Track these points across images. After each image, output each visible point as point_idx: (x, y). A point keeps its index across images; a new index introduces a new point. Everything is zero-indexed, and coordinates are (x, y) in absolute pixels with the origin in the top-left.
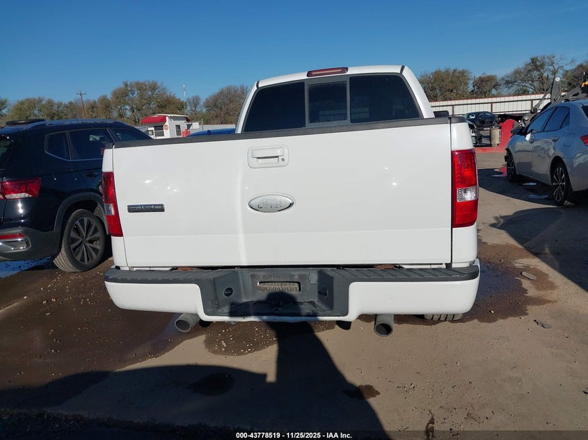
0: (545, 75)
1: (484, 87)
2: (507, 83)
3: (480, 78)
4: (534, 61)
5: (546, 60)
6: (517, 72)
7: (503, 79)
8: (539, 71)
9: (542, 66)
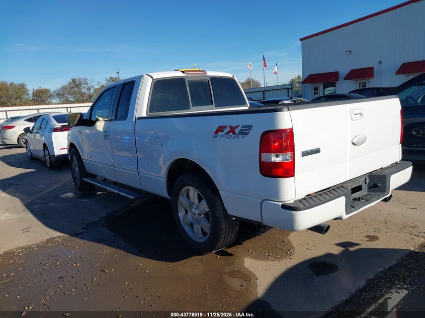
0: (83, 91)
1: (41, 97)
2: (58, 95)
3: (37, 90)
4: (74, 81)
5: (82, 81)
6: (64, 88)
7: (55, 92)
8: (79, 88)
9: (80, 84)
